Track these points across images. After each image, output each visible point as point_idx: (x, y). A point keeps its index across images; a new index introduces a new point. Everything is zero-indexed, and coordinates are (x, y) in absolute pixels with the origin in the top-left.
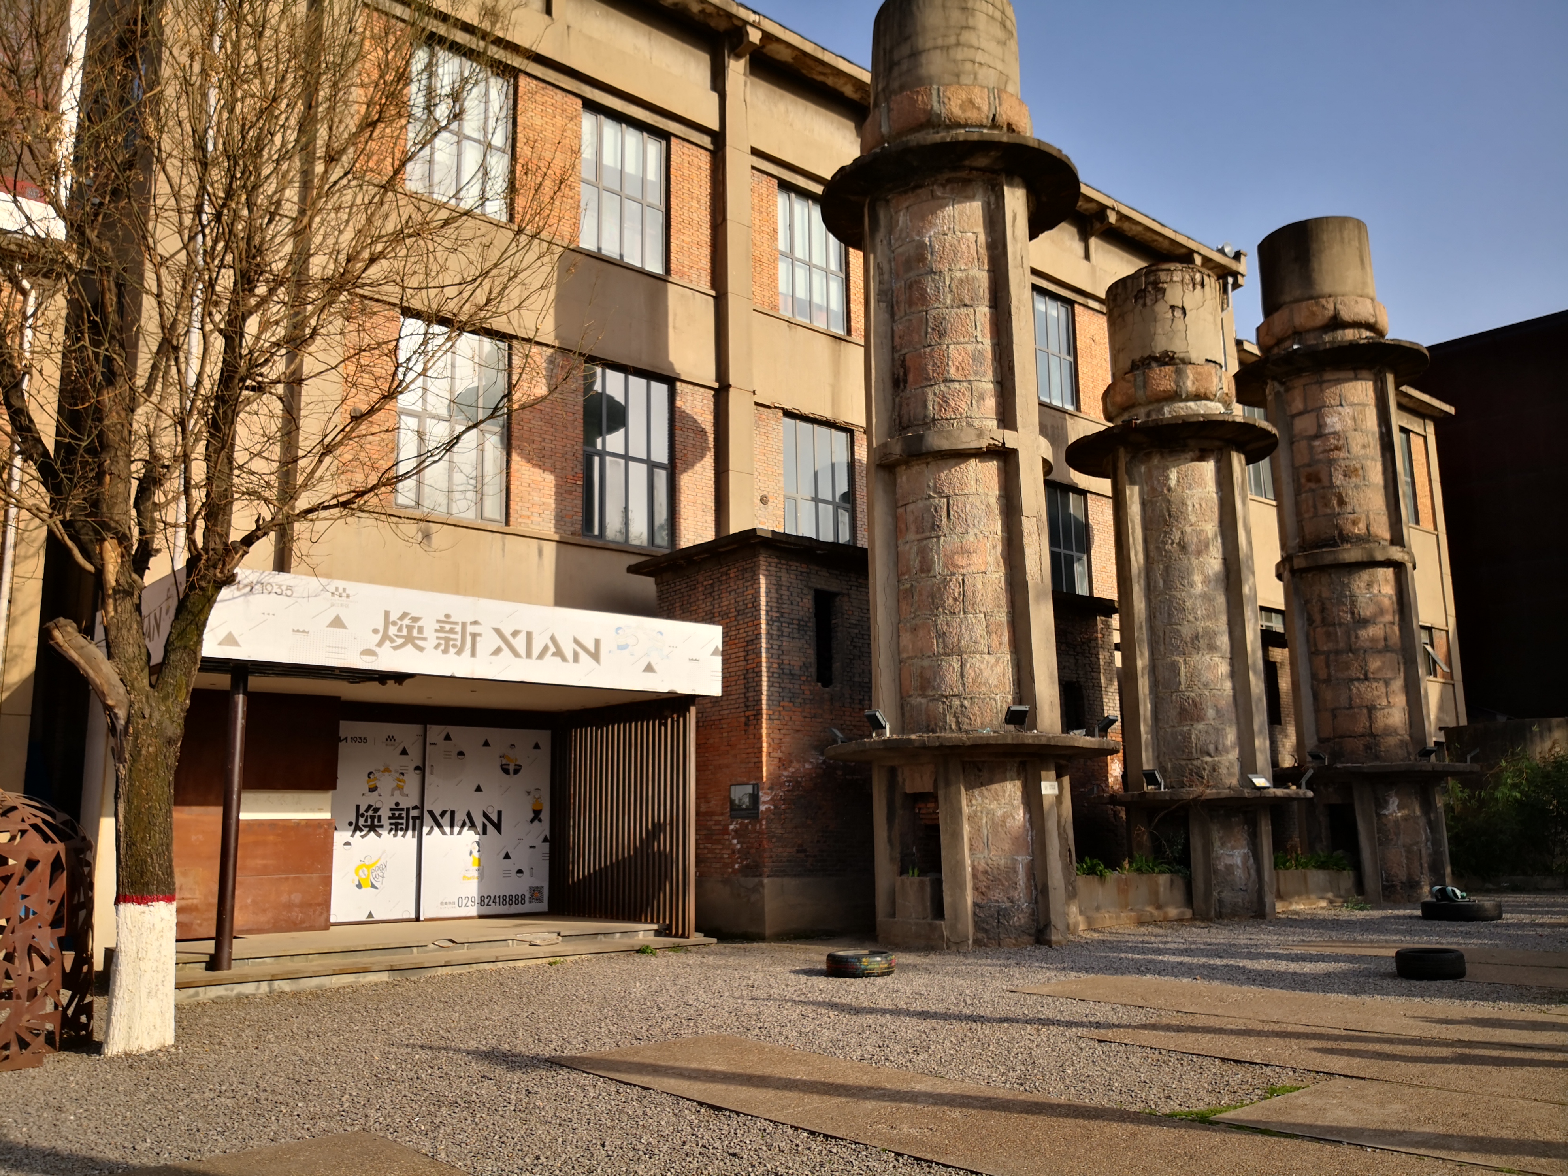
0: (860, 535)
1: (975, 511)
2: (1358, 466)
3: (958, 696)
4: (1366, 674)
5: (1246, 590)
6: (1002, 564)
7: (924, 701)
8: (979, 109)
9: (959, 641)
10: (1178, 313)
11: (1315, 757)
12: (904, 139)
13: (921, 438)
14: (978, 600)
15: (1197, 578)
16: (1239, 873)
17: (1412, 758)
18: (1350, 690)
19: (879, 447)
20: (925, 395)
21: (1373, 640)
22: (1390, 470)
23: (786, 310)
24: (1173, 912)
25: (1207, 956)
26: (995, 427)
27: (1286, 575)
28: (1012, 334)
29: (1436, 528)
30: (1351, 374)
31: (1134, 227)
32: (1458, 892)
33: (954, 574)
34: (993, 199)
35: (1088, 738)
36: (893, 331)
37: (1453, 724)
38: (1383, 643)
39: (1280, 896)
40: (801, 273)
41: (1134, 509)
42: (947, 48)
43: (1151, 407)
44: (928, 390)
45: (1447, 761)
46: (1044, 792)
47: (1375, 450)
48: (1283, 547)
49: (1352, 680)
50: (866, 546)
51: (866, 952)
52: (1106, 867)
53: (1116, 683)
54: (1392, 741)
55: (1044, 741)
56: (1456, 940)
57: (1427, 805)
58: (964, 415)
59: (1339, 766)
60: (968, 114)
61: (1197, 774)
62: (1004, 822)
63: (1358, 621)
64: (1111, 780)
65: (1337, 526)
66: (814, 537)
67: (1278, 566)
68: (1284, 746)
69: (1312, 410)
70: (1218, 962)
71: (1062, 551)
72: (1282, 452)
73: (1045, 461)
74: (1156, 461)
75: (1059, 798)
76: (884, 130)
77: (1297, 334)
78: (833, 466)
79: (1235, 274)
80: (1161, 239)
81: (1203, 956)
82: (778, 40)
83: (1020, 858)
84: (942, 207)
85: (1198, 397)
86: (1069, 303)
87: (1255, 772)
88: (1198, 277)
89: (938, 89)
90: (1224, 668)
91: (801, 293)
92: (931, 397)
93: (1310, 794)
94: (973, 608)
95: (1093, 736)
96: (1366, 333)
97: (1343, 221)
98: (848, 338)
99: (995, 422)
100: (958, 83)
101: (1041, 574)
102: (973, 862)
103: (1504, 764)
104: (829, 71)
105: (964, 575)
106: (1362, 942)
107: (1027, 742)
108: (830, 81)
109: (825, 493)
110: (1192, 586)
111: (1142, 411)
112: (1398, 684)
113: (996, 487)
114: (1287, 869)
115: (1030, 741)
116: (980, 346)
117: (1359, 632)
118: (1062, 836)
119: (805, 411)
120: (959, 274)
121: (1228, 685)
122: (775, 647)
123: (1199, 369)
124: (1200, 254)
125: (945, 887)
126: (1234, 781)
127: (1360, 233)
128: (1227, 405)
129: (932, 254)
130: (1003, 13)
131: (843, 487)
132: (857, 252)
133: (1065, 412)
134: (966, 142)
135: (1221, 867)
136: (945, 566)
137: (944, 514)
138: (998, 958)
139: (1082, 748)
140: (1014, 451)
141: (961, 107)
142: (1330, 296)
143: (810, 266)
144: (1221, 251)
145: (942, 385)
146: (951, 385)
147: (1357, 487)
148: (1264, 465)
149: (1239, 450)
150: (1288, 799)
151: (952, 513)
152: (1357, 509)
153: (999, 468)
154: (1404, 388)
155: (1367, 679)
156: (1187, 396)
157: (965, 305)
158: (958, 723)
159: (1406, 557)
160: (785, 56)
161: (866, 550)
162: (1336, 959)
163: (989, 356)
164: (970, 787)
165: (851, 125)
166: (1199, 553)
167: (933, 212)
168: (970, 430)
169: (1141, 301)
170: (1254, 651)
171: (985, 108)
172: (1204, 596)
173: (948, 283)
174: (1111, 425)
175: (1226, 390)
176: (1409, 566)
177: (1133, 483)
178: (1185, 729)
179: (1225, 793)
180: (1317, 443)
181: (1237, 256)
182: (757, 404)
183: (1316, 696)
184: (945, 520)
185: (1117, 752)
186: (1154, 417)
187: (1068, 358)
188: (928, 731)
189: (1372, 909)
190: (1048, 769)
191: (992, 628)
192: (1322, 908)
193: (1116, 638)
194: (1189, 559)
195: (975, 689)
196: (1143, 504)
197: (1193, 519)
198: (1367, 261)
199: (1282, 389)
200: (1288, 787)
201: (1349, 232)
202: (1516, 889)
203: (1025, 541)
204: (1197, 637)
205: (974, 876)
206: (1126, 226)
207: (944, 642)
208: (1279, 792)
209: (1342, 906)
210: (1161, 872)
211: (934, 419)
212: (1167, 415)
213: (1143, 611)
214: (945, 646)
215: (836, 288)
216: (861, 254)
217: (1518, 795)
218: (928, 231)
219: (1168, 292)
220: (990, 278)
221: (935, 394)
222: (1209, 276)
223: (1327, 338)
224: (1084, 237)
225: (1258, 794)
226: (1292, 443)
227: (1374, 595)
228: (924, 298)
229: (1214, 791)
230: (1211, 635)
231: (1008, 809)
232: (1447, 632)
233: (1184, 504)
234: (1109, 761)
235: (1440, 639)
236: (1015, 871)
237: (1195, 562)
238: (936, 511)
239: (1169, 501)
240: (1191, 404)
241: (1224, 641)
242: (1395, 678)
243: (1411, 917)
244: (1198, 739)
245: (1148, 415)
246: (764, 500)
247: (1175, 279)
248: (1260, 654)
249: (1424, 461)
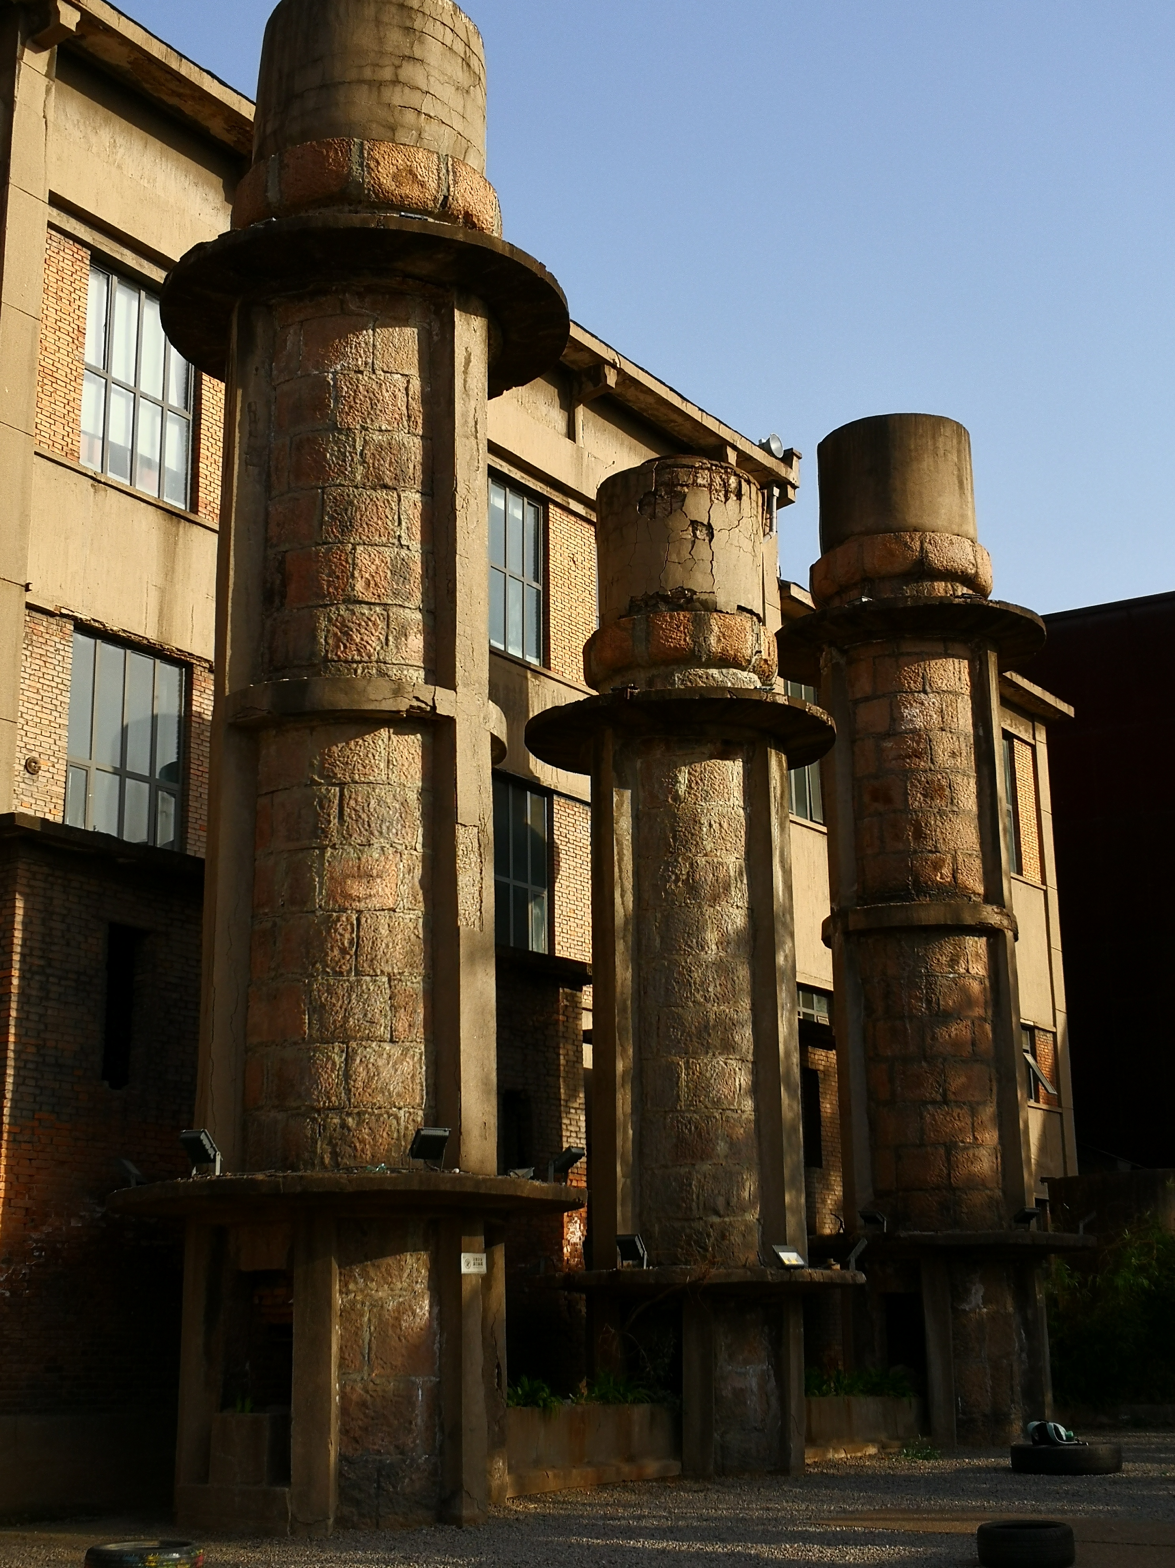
0: (191, 835)
1: (383, 811)
2: (944, 782)
3: (338, 1109)
4: (944, 1095)
5: (780, 959)
6: (420, 898)
7: (281, 1116)
8: (422, 185)
9: (346, 1019)
10: (701, 534)
11: (870, 1219)
12: (303, 214)
13: (303, 687)
14: (380, 953)
15: (711, 937)
16: (753, 1403)
17: (1005, 1225)
18: (922, 1118)
19: (233, 694)
20: (315, 619)
21: (956, 1043)
22: (988, 792)
23: (90, 460)
24: (652, 1467)
25: (702, 1539)
26: (421, 681)
27: (837, 937)
28: (455, 540)
29: (1044, 882)
30: (940, 648)
31: (642, 397)
32: (1062, 1430)
33: (345, 910)
34: (436, 327)
35: (537, 1183)
36: (267, 514)
37: (1058, 1175)
38: (970, 1048)
39: (811, 1440)
40: (120, 403)
41: (624, 825)
42: (378, 85)
43: (655, 672)
44: (319, 612)
45: (1051, 1232)
46: (464, 1270)
47: (967, 762)
48: (834, 896)
49: (925, 1103)
50: (201, 855)
51: (155, 1544)
52: (553, 1394)
53: (582, 1095)
54: (978, 1198)
55: (469, 1188)
56: (1059, 1505)
57: (1023, 1297)
58: (374, 658)
59: (903, 1234)
60: (406, 190)
61: (696, 1242)
62: (398, 1319)
63: (937, 1015)
64: (567, 1250)
65: (911, 870)
66: (115, 834)
67: (826, 924)
68: (824, 1201)
69: (884, 696)
70: (719, 1548)
71: (511, 881)
72: (839, 755)
73: (495, 740)
74: (658, 753)
75: (487, 1279)
76: (272, 195)
77: (868, 582)
78: (154, 718)
79: (784, 484)
80: (680, 420)
81: (698, 1540)
82: (109, 30)
83: (419, 1380)
84: (357, 329)
85: (727, 661)
86: (540, 502)
87: (784, 1243)
88: (733, 481)
89: (362, 144)
90: (743, 1079)
91: (119, 436)
92: (323, 623)
93: (862, 1278)
94: (371, 966)
95: (545, 1180)
96: (962, 590)
97: (938, 422)
98: (192, 517)
99: (422, 673)
100: (393, 141)
101: (481, 918)
102: (343, 1387)
103: (1127, 1235)
104: (188, 92)
105: (360, 912)
106: (929, 1512)
107: (442, 1187)
108: (188, 108)
109: (139, 763)
110: (703, 949)
111: (642, 676)
112: (989, 1111)
113: (419, 775)
114: (824, 1395)
115: (448, 1187)
116: (404, 552)
117: (937, 1030)
118: (488, 1345)
119: (114, 624)
120: (377, 437)
121: (748, 1105)
122: (34, 1017)
123: (729, 620)
124: (735, 448)
125: (295, 1428)
126: (752, 1257)
127: (959, 442)
128: (765, 678)
129: (336, 401)
130: (468, 45)
131: (168, 754)
132: (216, 381)
133: (527, 666)
134: (398, 233)
135: (727, 1393)
136: (331, 896)
137: (335, 810)
138: (375, 1550)
139: (527, 1199)
140: (450, 722)
141: (395, 177)
142: (916, 530)
143: (135, 394)
144: (765, 447)
145: (342, 607)
146: (357, 608)
147: (941, 813)
148: (811, 771)
149: (780, 747)
150: (828, 1286)
151: (347, 810)
152: (941, 846)
153: (424, 746)
154: (1008, 674)
155: (945, 1102)
156: (709, 658)
157: (385, 487)
158: (334, 1154)
159: (1005, 923)
160: (118, 58)
161: (202, 861)
162: (891, 1539)
163: (417, 569)
164: (346, 1262)
165: (218, 181)
166: (715, 899)
167: (343, 336)
168: (382, 682)
169: (648, 510)
170: (788, 1054)
171: (432, 185)
172: (721, 967)
173: (359, 449)
174: (595, 693)
175: (764, 655)
176: (1009, 934)
177: (623, 786)
178: (684, 1170)
179: (739, 1275)
180: (889, 744)
181: (788, 457)
182: (30, 607)
183: (873, 1125)
184: (335, 821)
185: (582, 1206)
186: (659, 687)
187: (535, 584)
188: (285, 1168)
189: (942, 1456)
190: (472, 1234)
191: (400, 1000)
192: (871, 1457)
193: (587, 1022)
194: (700, 907)
195: (366, 1098)
196: (637, 818)
197: (709, 846)
198: (967, 486)
199: (842, 661)
200: (829, 1267)
201: (946, 441)
202: (1138, 1424)
203: (460, 864)
204: (706, 1027)
205: (344, 1411)
206: (631, 393)
207: (321, 1020)
208: (817, 1274)
209: (900, 1453)
210: (637, 1401)
211: (326, 659)
212: (678, 685)
213: (629, 983)
214: (323, 1025)
215: (176, 434)
216: (223, 386)
217: (1146, 1282)
218: (333, 363)
219: (689, 501)
220: (424, 447)
221: (330, 620)
222: (749, 482)
223: (908, 591)
224: (568, 406)
225: (786, 1277)
226: (853, 742)
227: (960, 976)
228: (320, 467)
229: (722, 1270)
230: (728, 1026)
231: (407, 1295)
232: (1054, 1034)
233: (696, 822)
234: (566, 1219)
235: (1045, 1047)
236: (411, 1401)
237: (709, 911)
238: (322, 808)
239: (675, 816)
240: (714, 672)
241: (745, 1036)
242: (984, 1103)
243: (996, 1470)
244: (701, 1187)
245: (650, 682)
246: (31, 767)
247: (700, 481)
248: (796, 1058)
249: (1031, 781)
